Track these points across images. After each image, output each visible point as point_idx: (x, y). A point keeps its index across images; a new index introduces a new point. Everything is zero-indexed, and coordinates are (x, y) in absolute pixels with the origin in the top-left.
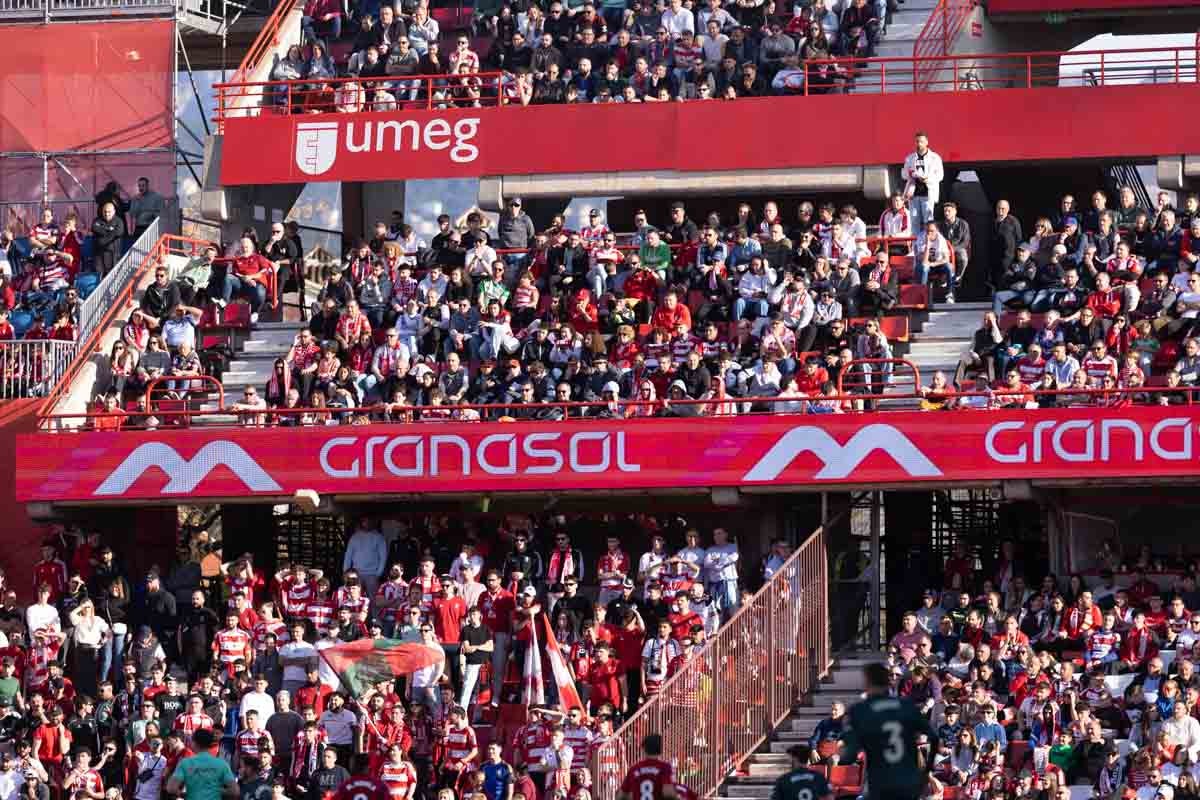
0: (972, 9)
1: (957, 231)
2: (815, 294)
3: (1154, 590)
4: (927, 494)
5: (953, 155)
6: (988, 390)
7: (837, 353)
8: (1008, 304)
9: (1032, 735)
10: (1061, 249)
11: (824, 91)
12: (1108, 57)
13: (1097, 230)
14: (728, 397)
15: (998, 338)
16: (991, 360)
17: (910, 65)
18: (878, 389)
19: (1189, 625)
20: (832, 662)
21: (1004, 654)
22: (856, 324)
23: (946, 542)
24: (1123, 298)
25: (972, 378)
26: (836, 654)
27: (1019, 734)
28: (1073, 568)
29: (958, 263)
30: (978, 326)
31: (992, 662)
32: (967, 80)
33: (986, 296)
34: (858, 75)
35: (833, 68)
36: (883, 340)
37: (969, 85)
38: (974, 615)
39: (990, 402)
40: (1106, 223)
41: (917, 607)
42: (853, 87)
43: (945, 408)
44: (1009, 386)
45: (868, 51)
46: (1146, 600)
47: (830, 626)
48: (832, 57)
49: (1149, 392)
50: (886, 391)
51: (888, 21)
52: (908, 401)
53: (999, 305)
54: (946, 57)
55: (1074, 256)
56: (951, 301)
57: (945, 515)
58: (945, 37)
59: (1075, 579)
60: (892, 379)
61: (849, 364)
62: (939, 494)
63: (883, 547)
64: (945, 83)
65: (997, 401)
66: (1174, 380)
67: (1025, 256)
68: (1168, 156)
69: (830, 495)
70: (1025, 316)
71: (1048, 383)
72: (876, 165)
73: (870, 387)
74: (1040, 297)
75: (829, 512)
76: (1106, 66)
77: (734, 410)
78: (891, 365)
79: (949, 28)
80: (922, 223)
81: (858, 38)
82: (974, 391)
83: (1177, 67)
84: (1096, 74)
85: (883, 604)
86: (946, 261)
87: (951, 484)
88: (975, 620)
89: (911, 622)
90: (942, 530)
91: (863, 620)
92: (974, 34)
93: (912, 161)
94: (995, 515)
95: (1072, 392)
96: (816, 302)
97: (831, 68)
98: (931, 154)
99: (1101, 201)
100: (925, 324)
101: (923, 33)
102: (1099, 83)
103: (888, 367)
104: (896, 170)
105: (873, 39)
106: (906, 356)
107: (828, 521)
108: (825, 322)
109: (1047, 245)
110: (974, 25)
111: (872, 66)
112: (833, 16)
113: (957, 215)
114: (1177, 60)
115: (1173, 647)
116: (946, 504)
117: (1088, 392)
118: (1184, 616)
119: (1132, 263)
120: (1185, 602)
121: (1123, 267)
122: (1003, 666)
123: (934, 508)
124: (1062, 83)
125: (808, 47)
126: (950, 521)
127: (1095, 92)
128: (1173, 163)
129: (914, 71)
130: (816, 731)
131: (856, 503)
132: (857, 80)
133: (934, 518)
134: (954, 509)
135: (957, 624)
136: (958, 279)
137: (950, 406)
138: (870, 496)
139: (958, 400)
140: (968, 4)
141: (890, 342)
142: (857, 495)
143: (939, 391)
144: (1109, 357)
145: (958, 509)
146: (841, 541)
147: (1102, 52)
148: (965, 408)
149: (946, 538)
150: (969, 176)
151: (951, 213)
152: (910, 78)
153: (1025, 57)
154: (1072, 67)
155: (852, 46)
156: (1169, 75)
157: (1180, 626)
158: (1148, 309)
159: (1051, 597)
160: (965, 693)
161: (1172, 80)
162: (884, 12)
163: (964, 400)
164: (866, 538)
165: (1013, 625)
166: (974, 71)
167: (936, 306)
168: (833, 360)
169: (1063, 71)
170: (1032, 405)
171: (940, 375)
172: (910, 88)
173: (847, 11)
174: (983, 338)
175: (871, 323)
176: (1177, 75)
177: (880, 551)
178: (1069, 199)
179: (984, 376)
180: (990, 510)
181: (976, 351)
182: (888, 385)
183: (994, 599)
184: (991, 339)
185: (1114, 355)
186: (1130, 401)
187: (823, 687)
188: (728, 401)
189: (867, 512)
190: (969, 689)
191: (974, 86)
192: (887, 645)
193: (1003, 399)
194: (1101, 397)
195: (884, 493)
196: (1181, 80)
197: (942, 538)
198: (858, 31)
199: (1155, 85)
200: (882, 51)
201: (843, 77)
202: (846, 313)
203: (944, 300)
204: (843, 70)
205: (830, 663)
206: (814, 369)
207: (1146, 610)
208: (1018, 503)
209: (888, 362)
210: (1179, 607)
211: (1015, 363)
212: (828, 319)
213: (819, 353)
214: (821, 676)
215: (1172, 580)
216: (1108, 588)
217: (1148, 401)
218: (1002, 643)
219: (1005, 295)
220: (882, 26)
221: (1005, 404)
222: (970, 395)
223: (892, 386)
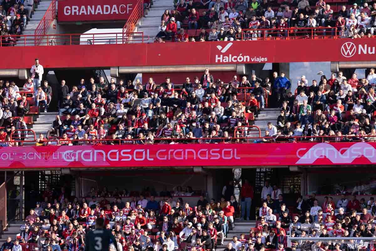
0: (53, 20)
1: (48, 90)
2: (3, 109)
3: (107, 203)
4: (38, 172)
5: (47, 66)
6: (57, 139)
8: (63, 113)
9: (70, 248)
10: (80, 96)
11: (7, 45)
12: (95, 36)
13: (91, 89)
15: (60, 123)
16: (58, 130)
17: (33, 38)
18: (23, 139)
19: (119, 214)
20: (7, 224)
21: (61, 222)
22: (16, 119)
23: (43, 187)
24: (99, 111)
25: (52, 136)
26: (9, 222)
27: (66, 247)
28: (83, 196)
29: (48, 100)
30: (54, 119)
31: (57, 225)
32: (51, 42)
33: (57, 110)
34: (17, 40)
35: (10, 38)
36: (25, 124)
37: (52, 44)
38: (52, 210)
39: (57, 143)
40: (94, 87)
41: (34, 207)
42: (16, 44)
44: (63, 138)
45: (20, 33)
46: (105, 206)
47: (7, 213)
48: (9, 34)
49: (107, 141)
50: (25, 140)
51: (27, 24)
52: (32, 143)
53: (61, 113)
54: (45, 35)
55: (84, 98)
56: (46, 111)
57: (43, 179)
58: (45, 29)
59: (84, 199)
60: (27, 136)
61: (14, 131)
62: (41, 172)
63: (24, 189)
64: (44, 43)
65: (60, 143)
66: (115, 136)
67: (69, 98)
68: (114, 67)
69: (7, 172)
70: (69, 117)
71: (76, 137)
72: (23, 69)
73: (20, 138)
74: (73, 111)
75: (7, 178)
76: (95, 38)
78: (27, 131)
79: (46, 26)
80: (37, 87)
81: (17, 29)
82: (53, 140)
83: (116, 39)
84: (91, 41)
85: (24, 206)
86: (45, 99)
87: (46, 169)
88: (52, 211)
89: (32, 212)
90: (42, 183)
91: (17, 211)
92: (54, 28)
93: (33, 67)
94: (59, 179)
95: (83, 140)
96: (3, 111)
97: (9, 38)
98: (40, 65)
99: (93, 81)
100: (37, 119)
101: (37, 28)
102: (92, 44)
103: (26, 132)
104: (29, 70)
105: (22, 29)
106: (31, 129)
107: (7, 180)
108: (6, 118)
109: (76, 94)
110: (54, 25)
111: (22, 38)
112: (10, 22)
113: (48, 85)
114: (117, 37)
115: (114, 221)
116: (43, 175)
117: (88, 141)
118: (117, 211)
119: (102, 100)
120: (118, 207)
121: (99, 101)
122: (61, 226)
123: (40, 177)
124: (81, 44)
125: (2, 32)
126: (45, 181)
127: (91, 46)
128: (115, 69)
129: (35, 40)
130: (2, 246)
131: (16, 175)
132: (17, 42)
133: (40, 179)
134: (46, 177)
135: (47, 213)
136: (48, 105)
137: (45, 144)
138: (20, 172)
139: (48, 143)
140: (52, 18)
141: (26, 124)
142: (16, 172)
143: (42, 140)
144: (95, 130)
145: (47, 177)
146: (11, 187)
147: (94, 34)
148: (50, 145)
149: (43, 186)
150: (52, 73)
151: (46, 84)
152: (33, 41)
153: (70, 35)
154: (84, 39)
155: (16, 31)
156: (114, 41)
157: (116, 214)
158: (107, 114)
159: (76, 205)
160: (49, 234)
161: (115, 43)
162: (25, 21)
163: (50, 143)
164: (19, 186)
165: (64, 213)
166: (53, 40)
167: (41, 113)
168: (9, 130)
169: (81, 40)
170: (71, 144)
171: (42, 135)
172: (34, 45)
173: (14, 20)
174: (56, 123)
175: (21, 118)
176: (117, 41)
177: (23, 190)
178: (83, 80)
179: (56, 135)
180: (58, 177)
181: (53, 127)
182: (26, 138)
183: (58, 206)
184: (58, 124)
186: (101, 144)
187: (4, 232)
189: (19, 177)
190: (50, 233)
191: (54, 44)
192: (25, 219)
194: (92, 142)
195: (24, 172)
196: (118, 43)
197: (42, 186)
198: (17, 27)
199: (110, 44)
200: (25, 33)
201: (12, 41)
202: (13, 115)
203: (44, 112)
204: (13, 39)
205: (7, 225)
206: (3, 133)
207: (105, 209)
208: (66, 175)
209: (26, 130)
210: (116, 208)
211: (65, 131)
212: (7, 117)
213: (4, 127)
214: (4, 229)
215: (114, 200)
216: (94, 202)
217: (106, 143)
218: (61, 219)
219: (63, 110)
220: (25, 25)
221: (62, 144)
222: (51, 141)
223: (27, 138)
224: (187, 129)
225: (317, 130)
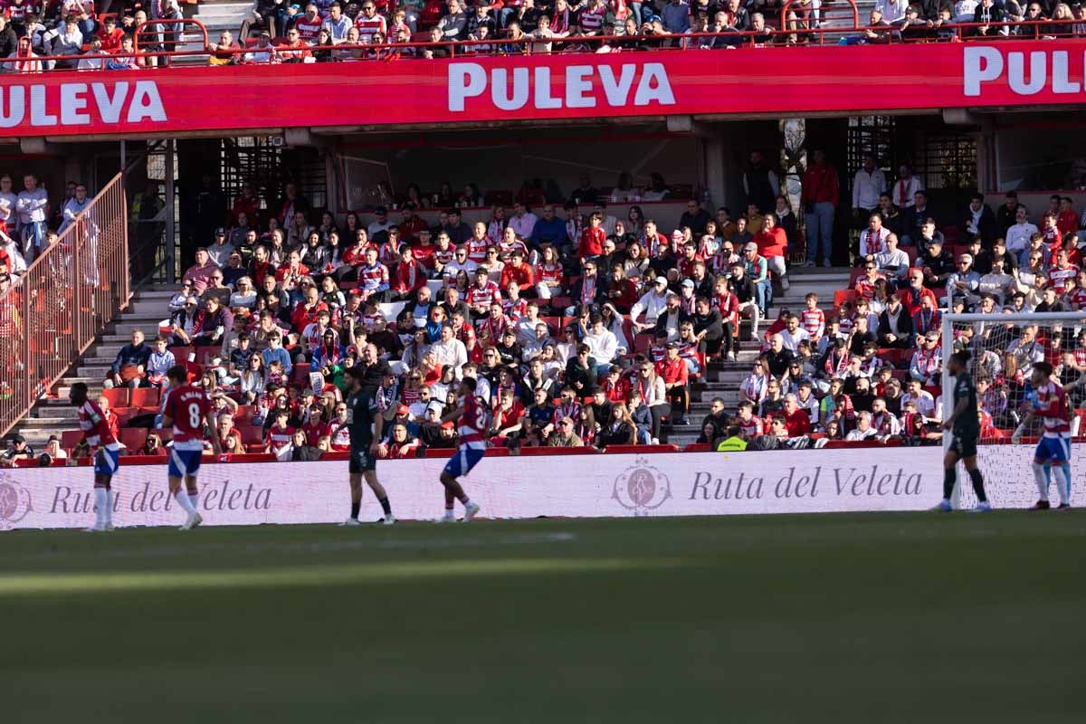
3: (423, 225)
4: (216, 141)
6: (270, 46)
7: (133, 14)
9: (314, 358)
14: (34, 55)
16: (272, 20)
18: (170, 47)
19: (455, 257)
20: (132, 294)
21: (288, 285)
23: (234, 185)
25: (255, 36)
26: (136, 287)
27: (302, 357)
28: (349, 208)
31: (277, 292)
38: (261, 250)
39: (272, 57)
41: (207, 243)
43: (231, 64)
44: (289, 42)
46: (416, 235)
47: (130, 262)
49: (415, 46)
50: (178, 48)
52: (197, 57)
57: (233, 161)
59: (351, 216)
60: (182, 38)
61: (144, 24)
62: (227, 141)
63: (177, 191)
65: (278, 56)
66: (437, 36)
69: (127, 142)
71: (324, 40)
73: (162, 45)
75: (127, 158)
77: (40, 67)
78: (182, 24)
82: (257, 47)
85: (178, 241)
87: (237, 132)
88: (262, 254)
89: (203, 256)
90: (231, 173)
91: (159, 256)
94: (277, 159)
95: (345, 47)
103: (179, 26)
106: (194, 16)
107: (127, 166)
115: (440, 277)
116: (233, 150)
117: (360, 48)
118: (450, 248)
120: (449, 236)
122: (287, 296)
123: (223, 154)
126: (237, 165)
130: (118, 357)
131: (152, 151)
133: (223, 163)
134: (240, 155)
135: (245, 258)
137: (236, 61)
138: (164, 143)
139: (243, 56)
142: (152, 144)
143: (225, 47)
144: (378, 16)
145: (245, 155)
146: (139, 184)
148: (248, 63)
149: (234, 181)
157: (446, 258)
159: (329, 233)
160: (253, 320)
163: (249, 56)
164: (162, 182)
165: (296, 259)
168: (129, 21)
170: (310, 60)
171: (227, 34)
177: (175, 194)
179: (267, 34)
180: (274, 155)
181: (258, 11)
182: (180, 43)
183: (278, 237)
185: (384, 14)
186: (399, 55)
187: (124, 317)
188: (33, 59)
189: (162, 158)
190: (257, 317)
192: (182, 278)
193: (284, 55)
194: (373, 52)
195: (177, 140)
197: (231, 181)
205: (130, 295)
206: (112, 28)
207: (413, 243)
208: (299, 148)
209: (179, 22)
210: (445, 241)
211: (293, 22)
213: (116, 14)
214: (122, 307)
215: (441, 217)
216: (383, 224)
217: (415, 54)
218: (286, 275)
221: (284, 59)
222: (254, 52)
223: (183, 44)
224: (646, 9)
225: (1021, 5)
